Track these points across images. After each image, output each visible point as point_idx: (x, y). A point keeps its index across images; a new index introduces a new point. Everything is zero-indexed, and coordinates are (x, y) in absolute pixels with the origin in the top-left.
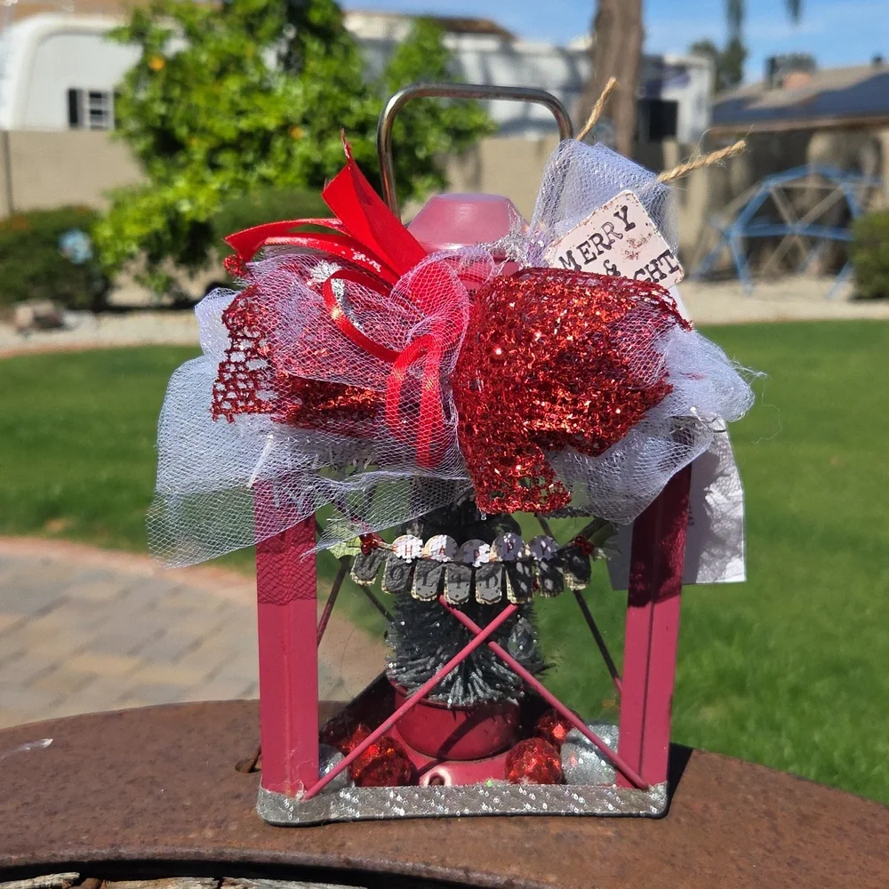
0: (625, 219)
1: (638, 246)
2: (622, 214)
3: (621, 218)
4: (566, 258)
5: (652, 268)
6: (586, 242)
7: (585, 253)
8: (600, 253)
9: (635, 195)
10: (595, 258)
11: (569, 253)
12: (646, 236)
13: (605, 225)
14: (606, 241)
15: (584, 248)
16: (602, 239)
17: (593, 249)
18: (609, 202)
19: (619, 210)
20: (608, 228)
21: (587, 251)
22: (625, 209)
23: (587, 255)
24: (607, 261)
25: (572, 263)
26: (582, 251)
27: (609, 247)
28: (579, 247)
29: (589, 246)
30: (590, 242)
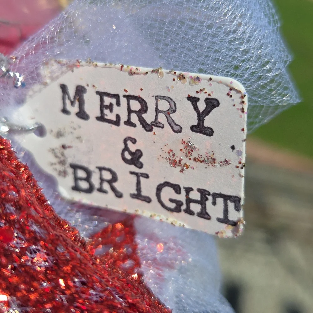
0: (201, 116)
1: (196, 160)
2: (202, 106)
3: (196, 108)
4: (72, 92)
5: (196, 195)
6: (117, 97)
7: (107, 107)
8: (130, 122)
9: (246, 99)
10: (117, 123)
11: (80, 90)
12: (219, 158)
13: (163, 98)
14: (149, 117)
15: (107, 101)
16: (144, 108)
18: (194, 75)
19: (202, 97)
20: (164, 105)
21: (110, 107)
22: (212, 104)
23: (106, 112)
24: (134, 141)
25: (77, 103)
26: (102, 101)
27: (148, 127)
28: (102, 95)
29: (118, 104)
30: (123, 101)
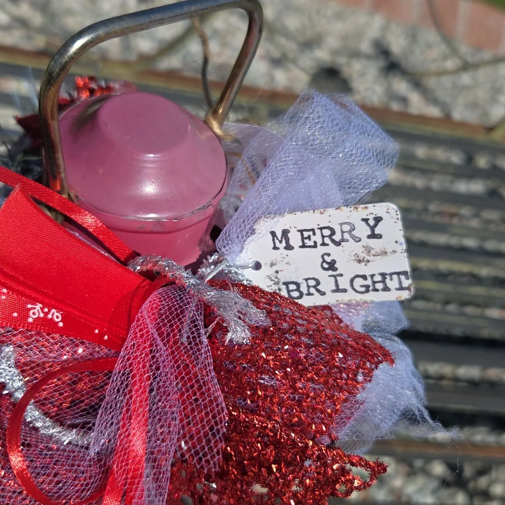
0: (373, 228)
1: (374, 255)
2: (372, 223)
3: (368, 225)
4: (279, 235)
5: (378, 278)
6: (313, 230)
7: (306, 238)
8: (324, 244)
9: (398, 212)
10: (315, 246)
11: (285, 233)
12: (389, 250)
13: (345, 224)
14: (337, 237)
15: (306, 234)
16: (333, 232)
17: (318, 238)
18: (363, 206)
19: (371, 217)
20: (346, 228)
21: (309, 238)
22: (378, 220)
23: (306, 241)
24: (329, 255)
25: (284, 241)
26: (302, 235)
27: (338, 244)
28: (301, 231)
29: (314, 234)
30: (318, 232)
